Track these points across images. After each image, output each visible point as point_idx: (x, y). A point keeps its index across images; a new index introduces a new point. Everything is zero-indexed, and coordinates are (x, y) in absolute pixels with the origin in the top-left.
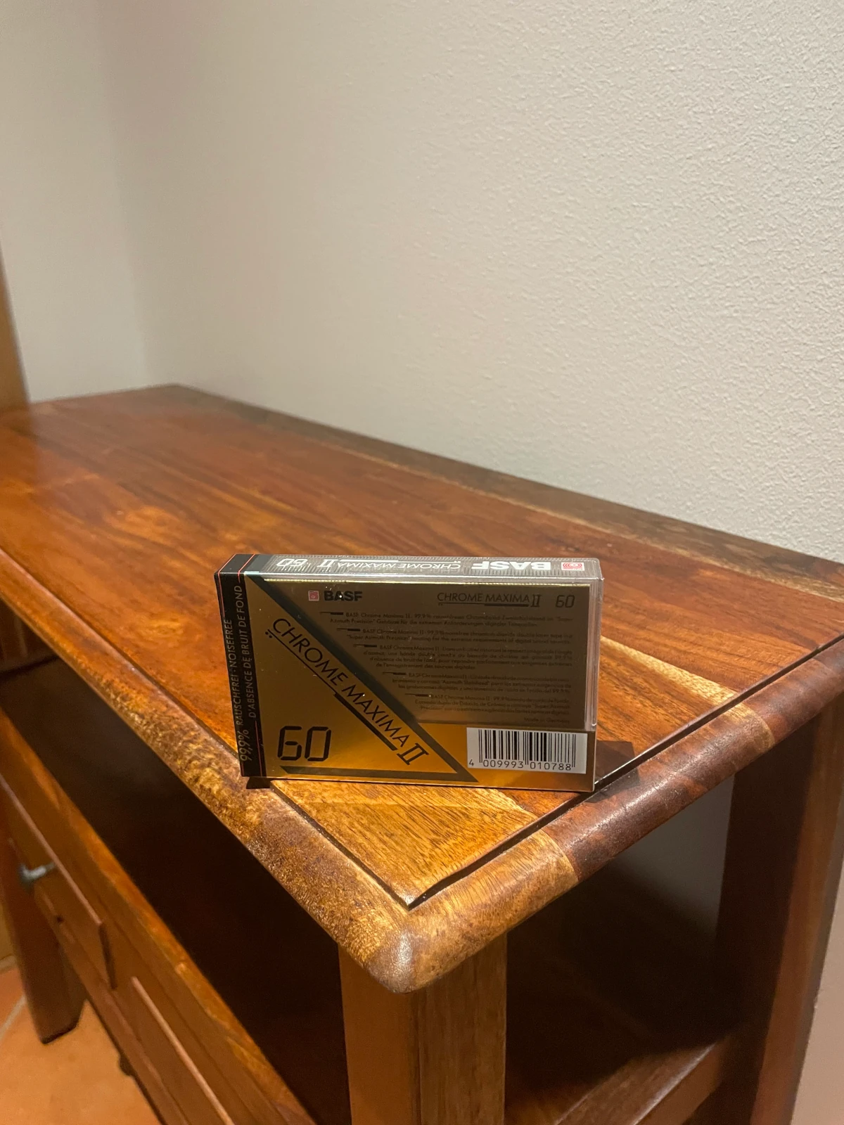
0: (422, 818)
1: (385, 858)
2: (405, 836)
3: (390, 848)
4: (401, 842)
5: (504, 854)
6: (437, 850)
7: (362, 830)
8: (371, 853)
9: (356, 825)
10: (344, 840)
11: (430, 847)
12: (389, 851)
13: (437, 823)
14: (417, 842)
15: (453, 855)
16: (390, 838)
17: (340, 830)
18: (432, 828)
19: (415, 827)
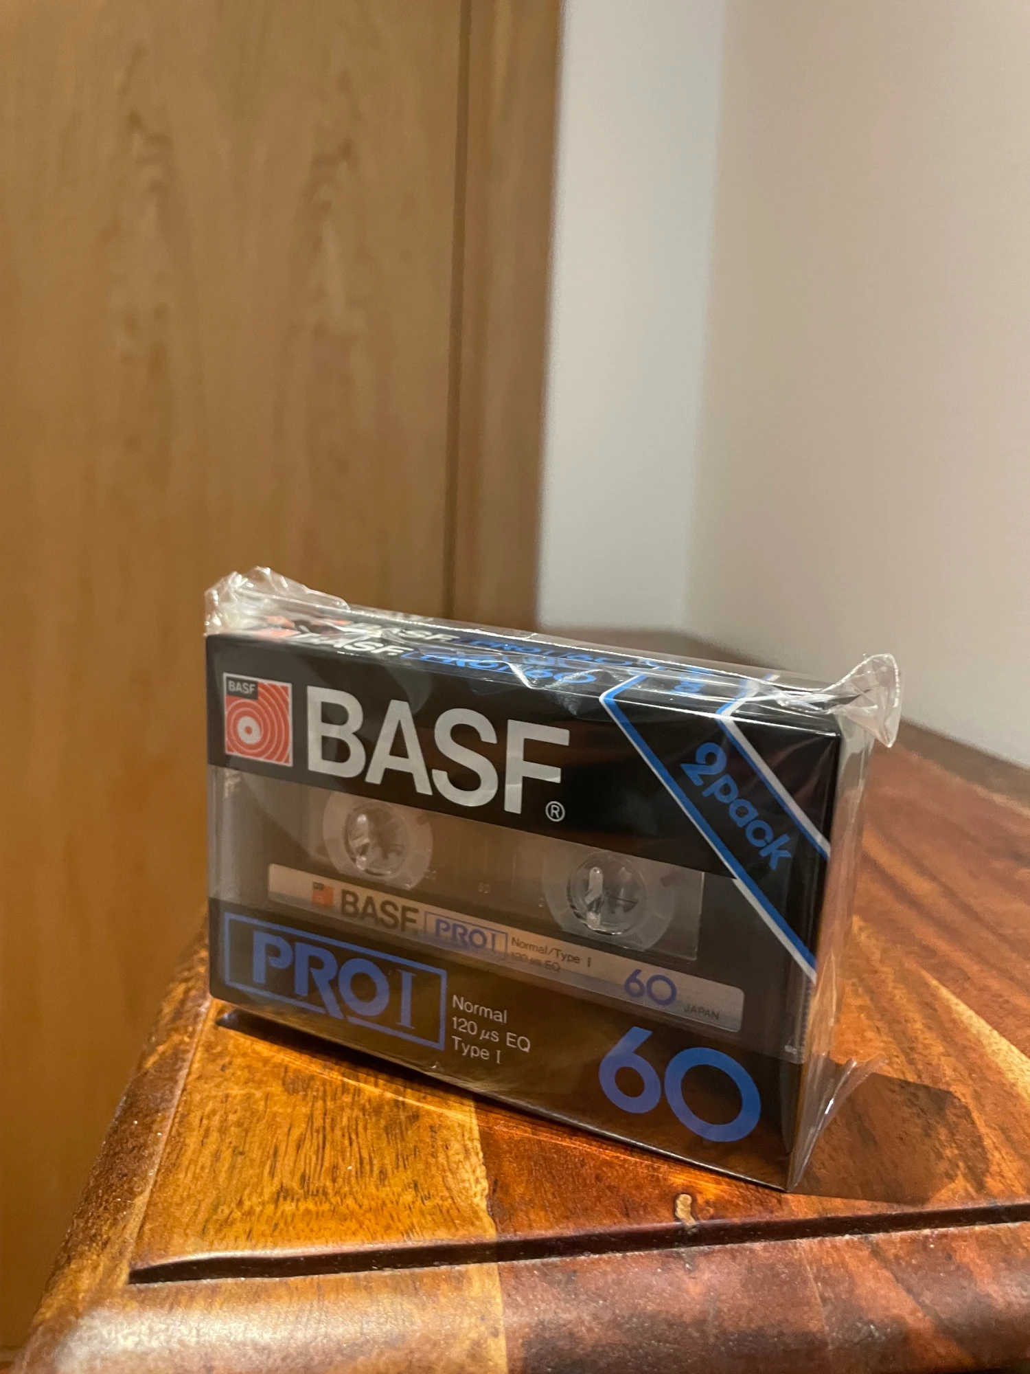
0: (314, 1148)
1: (187, 1181)
2: (257, 1162)
3: (214, 1171)
4: (238, 1170)
5: (387, 1272)
6: (270, 1207)
7: (214, 1128)
9: (217, 1118)
11: (266, 1197)
12: (205, 1174)
13: (326, 1166)
14: (259, 1181)
15: (282, 1225)
16: (234, 1156)
17: (189, 1114)
18: (307, 1171)
19: (287, 1157)
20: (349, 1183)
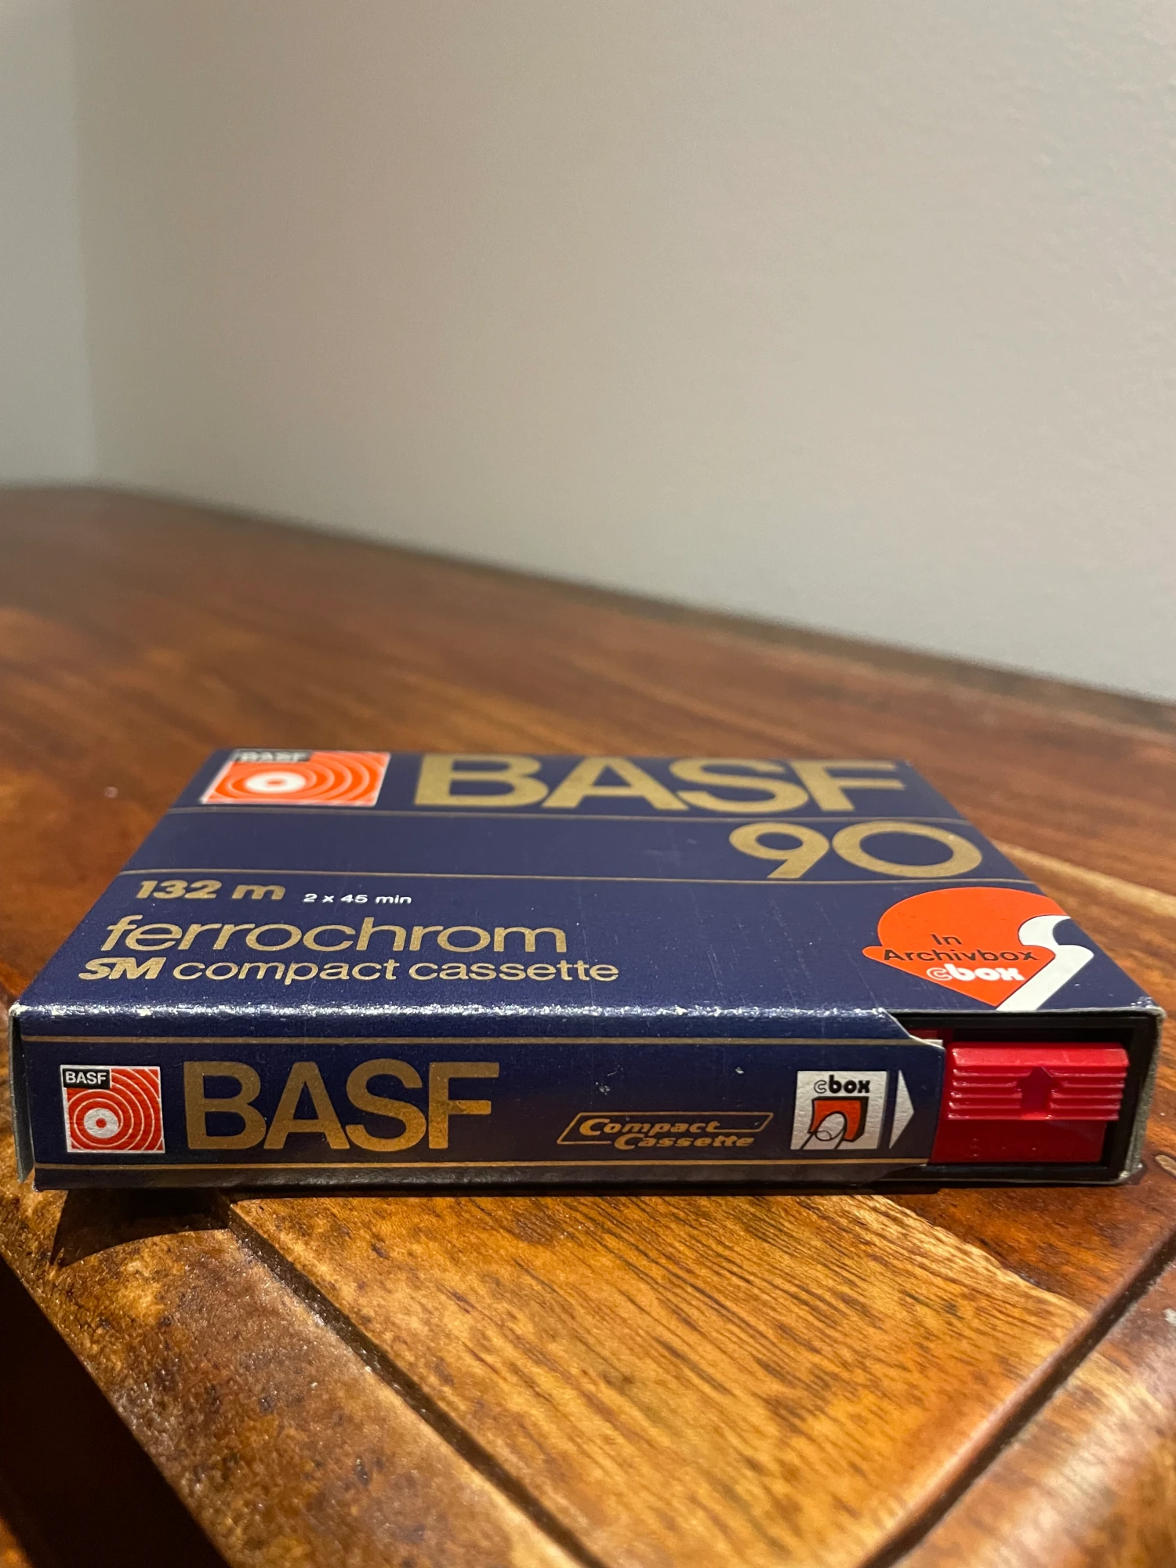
0: (714, 1316)
1: (619, 1478)
2: (674, 1384)
3: (633, 1435)
4: (665, 1413)
5: (1015, 1447)
6: (799, 1443)
7: (522, 1362)
8: (565, 1456)
9: (497, 1341)
10: (455, 1399)
11: (772, 1429)
12: (628, 1450)
13: (770, 1333)
14: (721, 1411)
15: (865, 1466)
16: (622, 1392)
17: (442, 1359)
18: (760, 1356)
19: (700, 1349)
20: (836, 1341)
